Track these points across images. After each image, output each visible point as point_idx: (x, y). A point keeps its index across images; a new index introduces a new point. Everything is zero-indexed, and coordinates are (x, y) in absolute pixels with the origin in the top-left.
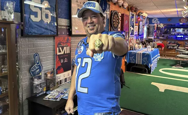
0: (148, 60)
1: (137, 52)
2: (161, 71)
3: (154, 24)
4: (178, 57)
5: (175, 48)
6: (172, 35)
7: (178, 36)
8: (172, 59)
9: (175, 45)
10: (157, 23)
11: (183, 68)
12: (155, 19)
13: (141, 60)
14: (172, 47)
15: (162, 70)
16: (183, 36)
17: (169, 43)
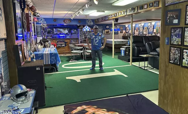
0: (56, 58)
1: (44, 53)
2: (63, 66)
3: (40, 24)
4: (73, 53)
5: (63, 46)
6: (54, 34)
7: (61, 35)
8: (63, 56)
9: (64, 43)
10: (44, 23)
11: (77, 61)
12: (41, 20)
13: (49, 60)
14: (60, 46)
15: (65, 66)
16: (64, 35)
17: (58, 42)
